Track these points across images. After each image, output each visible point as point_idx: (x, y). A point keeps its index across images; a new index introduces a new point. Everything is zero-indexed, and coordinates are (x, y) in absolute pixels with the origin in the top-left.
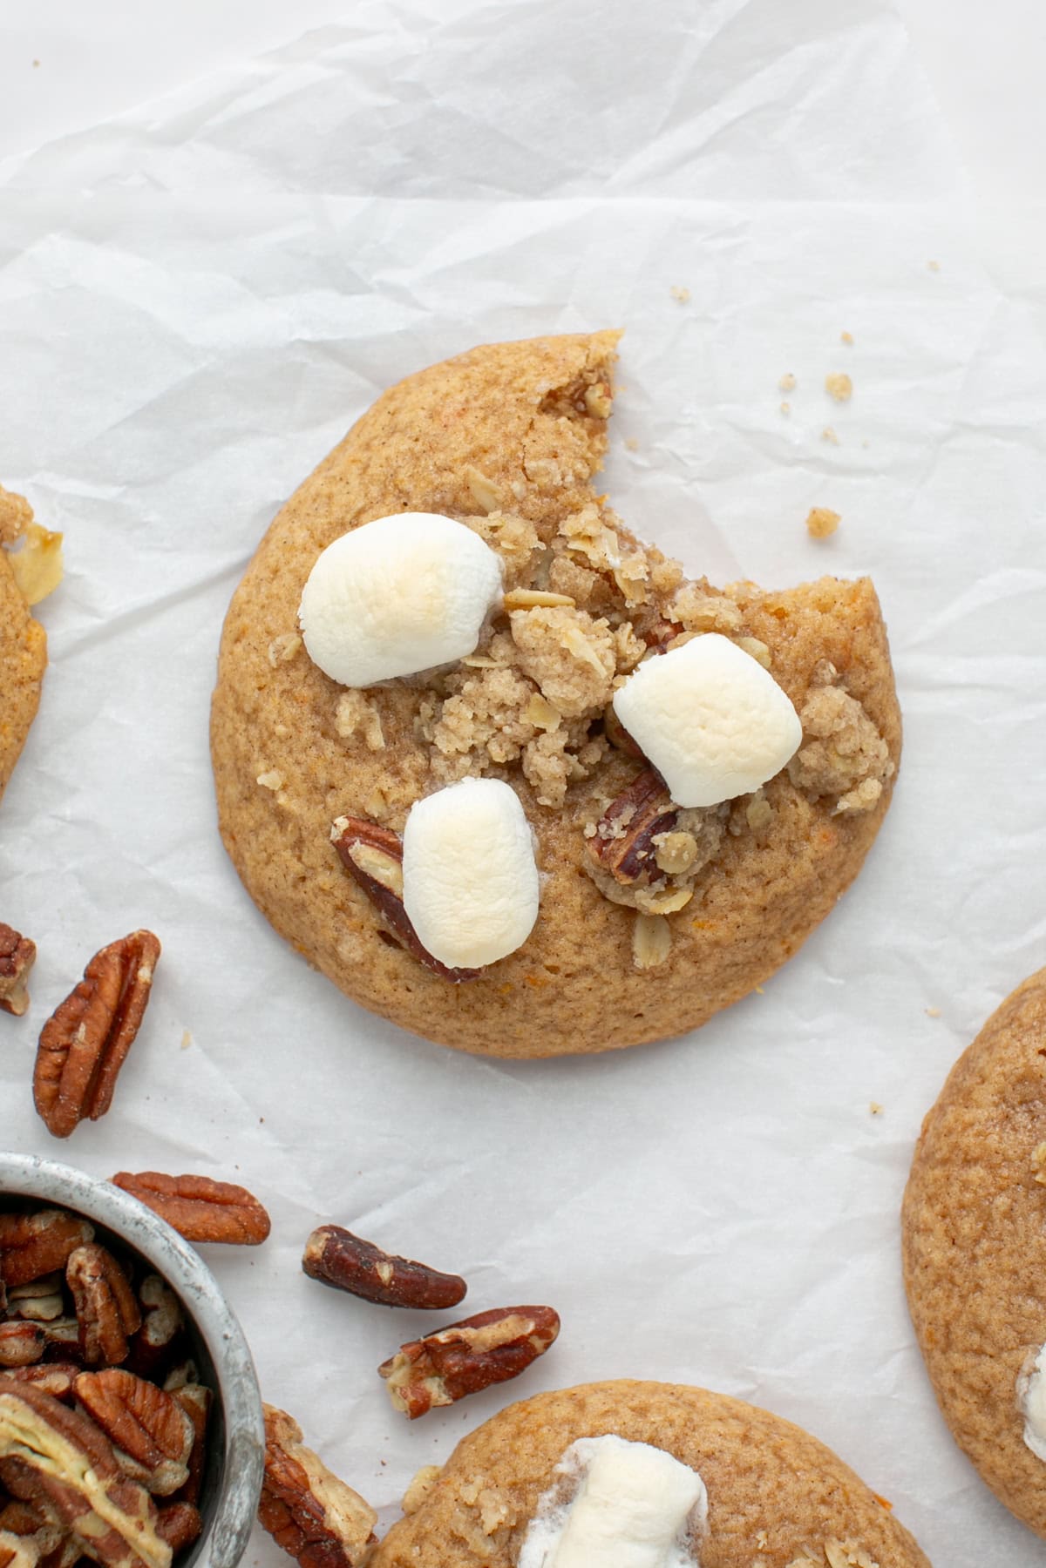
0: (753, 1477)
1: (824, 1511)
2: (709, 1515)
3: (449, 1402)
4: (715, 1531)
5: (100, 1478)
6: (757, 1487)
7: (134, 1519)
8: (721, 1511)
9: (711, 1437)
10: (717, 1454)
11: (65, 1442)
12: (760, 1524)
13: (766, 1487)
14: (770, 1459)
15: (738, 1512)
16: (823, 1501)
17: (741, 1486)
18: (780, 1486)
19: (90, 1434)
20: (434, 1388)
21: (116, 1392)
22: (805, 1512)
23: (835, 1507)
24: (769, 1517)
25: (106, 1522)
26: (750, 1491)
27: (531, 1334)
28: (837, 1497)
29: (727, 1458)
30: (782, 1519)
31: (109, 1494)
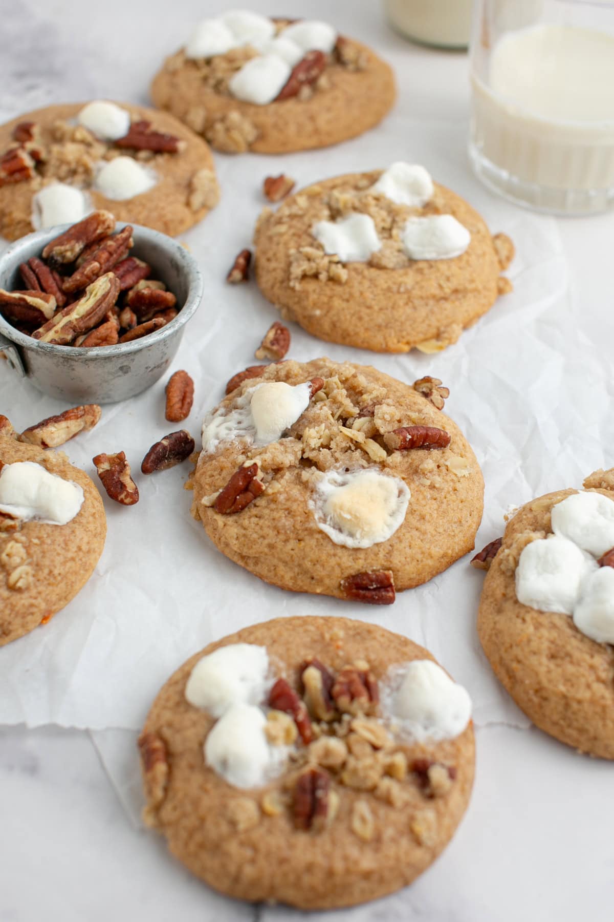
0: (63, 545)
1: (46, 571)
2: (48, 525)
3: (99, 473)
4: (42, 525)
5: (76, 319)
6: (59, 545)
7: (60, 330)
8: (49, 530)
9: (81, 537)
10: (74, 534)
11: (91, 306)
12: (43, 543)
13: (59, 550)
14: (70, 555)
15: (48, 536)
16: (51, 572)
17: (60, 540)
18: (58, 554)
19: (92, 322)
20: (106, 466)
21: (110, 335)
22: (47, 562)
23: (48, 577)
24: (46, 546)
26: (57, 542)
27: (127, 491)
28: (52, 580)
29: (72, 537)
30: (44, 552)
31: (70, 321)
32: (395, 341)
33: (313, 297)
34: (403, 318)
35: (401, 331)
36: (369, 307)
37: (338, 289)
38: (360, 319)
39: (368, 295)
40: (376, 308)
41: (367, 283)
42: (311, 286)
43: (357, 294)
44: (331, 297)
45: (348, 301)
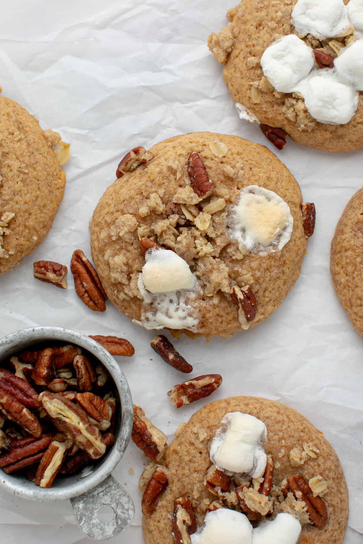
0: (281, 424)
1: (302, 434)
2: (268, 435)
3: (189, 403)
4: (269, 440)
5: (84, 424)
6: (282, 427)
7: (94, 437)
8: (271, 434)
9: (268, 412)
10: (270, 417)
11: (73, 413)
12: (283, 438)
13: (284, 427)
14: (286, 419)
15: (276, 434)
16: (302, 431)
17: (277, 427)
18: (289, 427)
19: (81, 411)
20: (184, 399)
21: (88, 399)
22: (296, 435)
23: (306, 433)
24: (286, 436)
25: (86, 438)
26: (280, 428)
27: (213, 383)
28: (306, 430)
29: (273, 418)
30: (290, 436)
31: (87, 429)
32: (60, 181)
33: (22, 241)
34: (45, 173)
35: (53, 176)
36: (37, 197)
37: (20, 220)
38: (45, 206)
39: (27, 197)
40: (38, 193)
41: (17, 198)
42: (13, 242)
43: (26, 206)
44: (25, 226)
45: (30, 214)
